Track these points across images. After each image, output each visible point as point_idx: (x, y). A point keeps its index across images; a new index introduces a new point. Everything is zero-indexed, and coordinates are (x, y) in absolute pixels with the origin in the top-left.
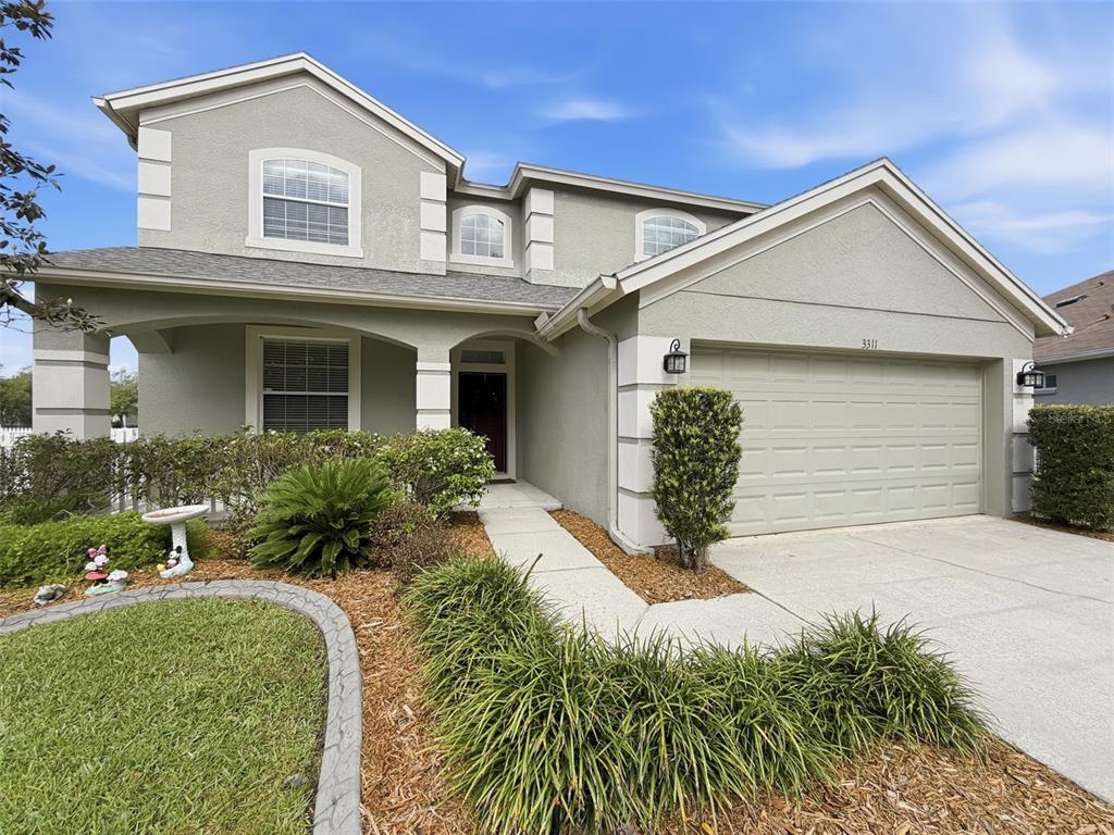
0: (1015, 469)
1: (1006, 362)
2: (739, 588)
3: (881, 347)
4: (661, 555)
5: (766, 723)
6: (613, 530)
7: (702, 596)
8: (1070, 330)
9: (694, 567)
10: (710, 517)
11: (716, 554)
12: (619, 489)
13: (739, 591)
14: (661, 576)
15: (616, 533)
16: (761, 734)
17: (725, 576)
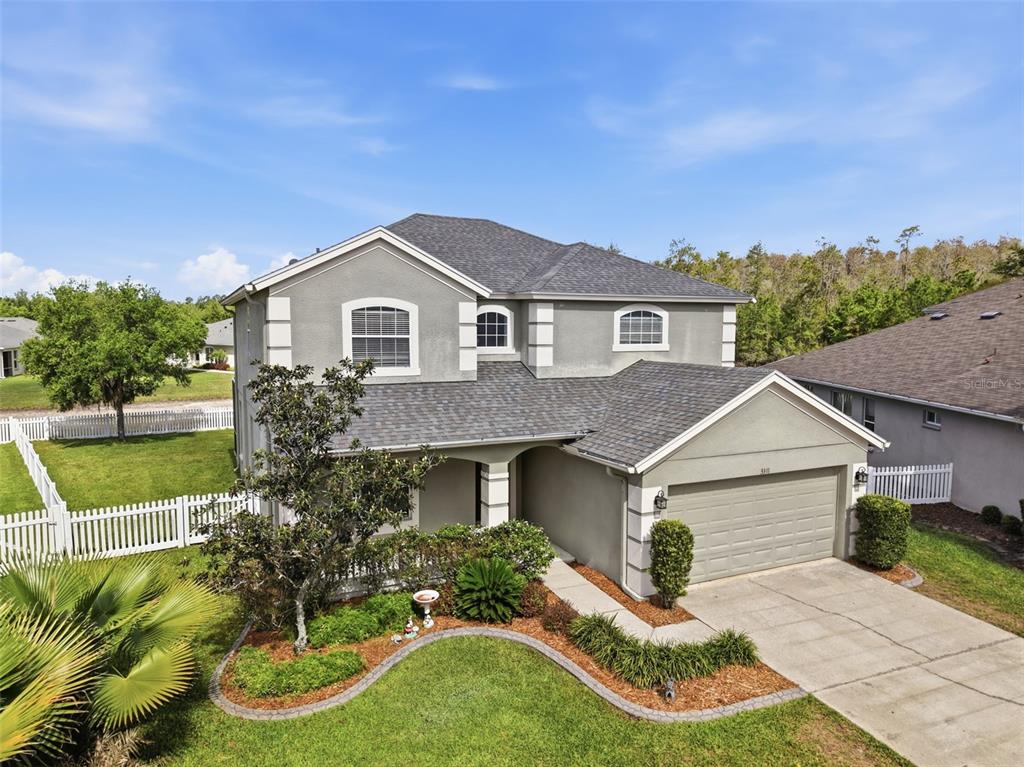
0: (851, 531)
1: (848, 467)
2: (691, 617)
3: (771, 472)
4: (654, 601)
5: (699, 660)
6: (624, 585)
7: (675, 622)
8: (888, 445)
9: (670, 608)
10: (678, 587)
11: (681, 602)
12: (628, 564)
13: (691, 619)
14: (655, 612)
15: (627, 588)
16: (697, 663)
17: (685, 612)
